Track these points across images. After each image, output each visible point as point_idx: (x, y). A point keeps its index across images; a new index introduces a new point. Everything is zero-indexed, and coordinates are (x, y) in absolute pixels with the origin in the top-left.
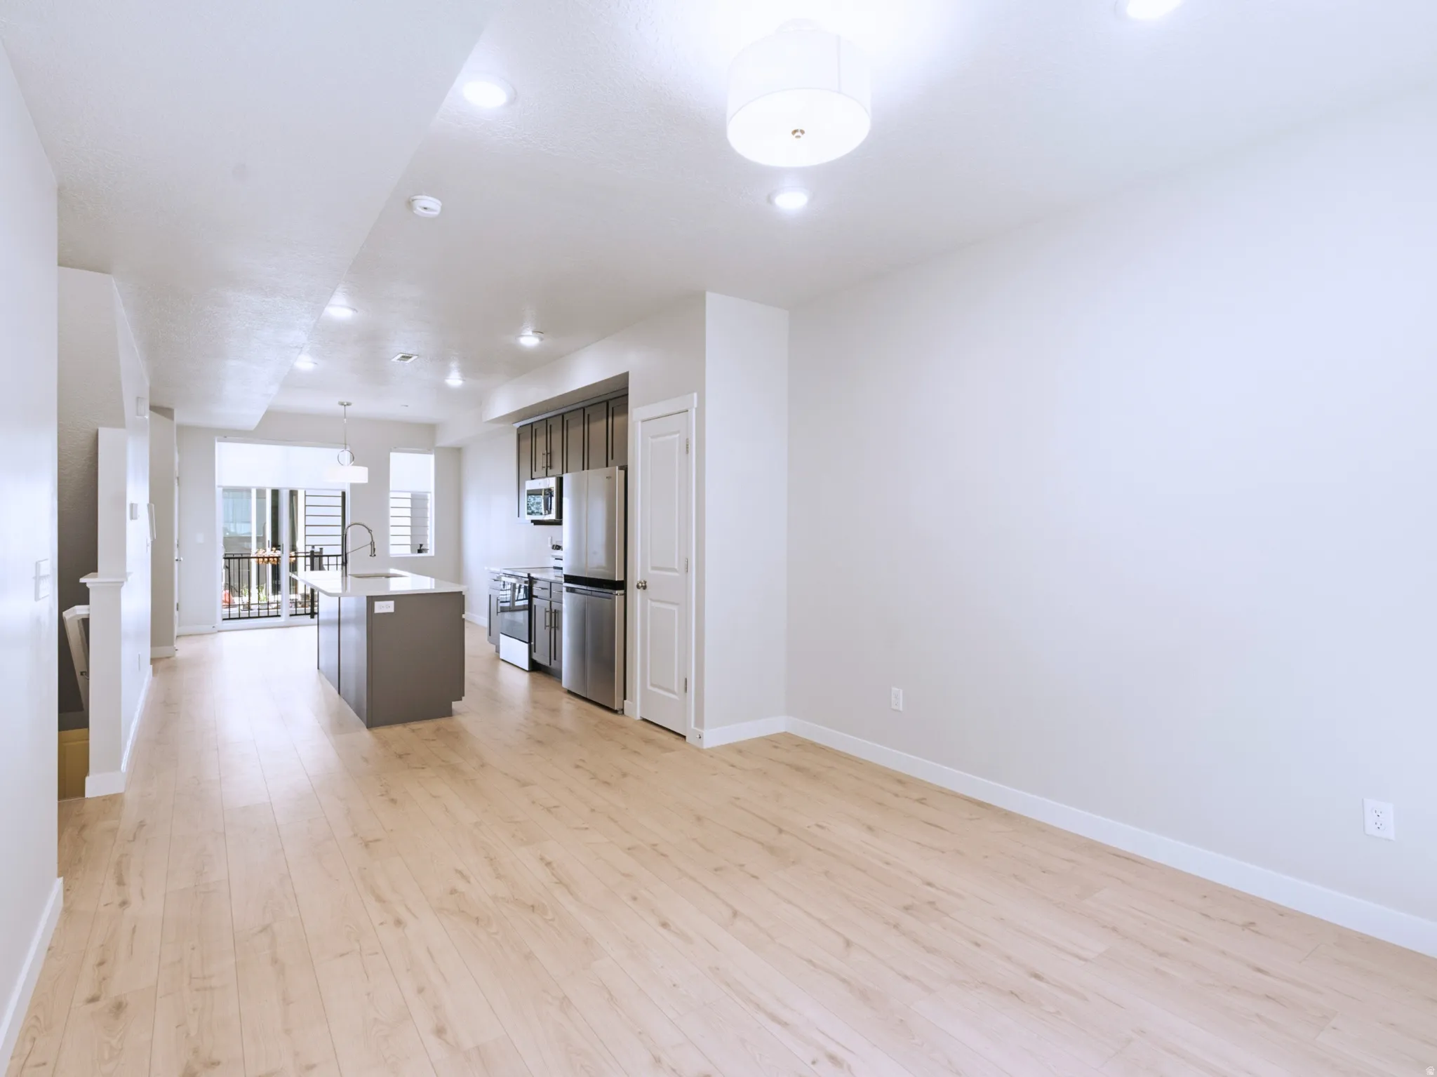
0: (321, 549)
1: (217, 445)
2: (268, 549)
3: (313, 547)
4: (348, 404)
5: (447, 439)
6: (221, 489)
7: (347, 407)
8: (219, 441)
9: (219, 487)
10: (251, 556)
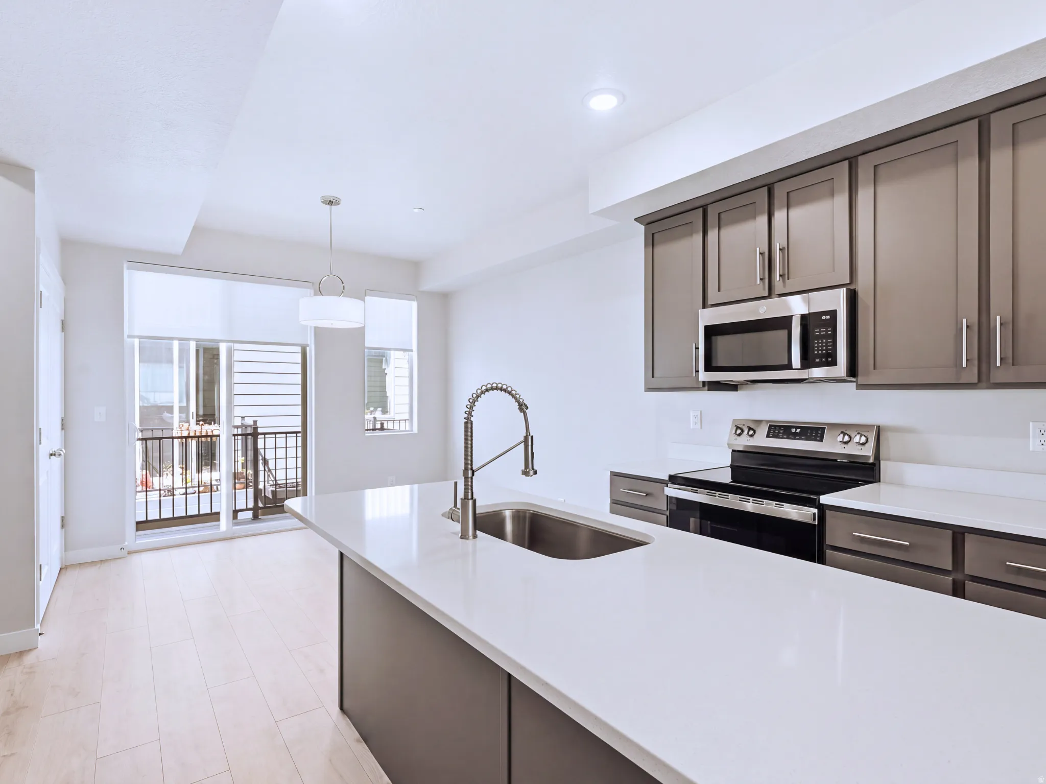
0: (255, 422)
1: (126, 273)
2: (193, 421)
3: (243, 418)
5: (433, 283)
8: (129, 268)
9: (130, 334)
10: (173, 435)
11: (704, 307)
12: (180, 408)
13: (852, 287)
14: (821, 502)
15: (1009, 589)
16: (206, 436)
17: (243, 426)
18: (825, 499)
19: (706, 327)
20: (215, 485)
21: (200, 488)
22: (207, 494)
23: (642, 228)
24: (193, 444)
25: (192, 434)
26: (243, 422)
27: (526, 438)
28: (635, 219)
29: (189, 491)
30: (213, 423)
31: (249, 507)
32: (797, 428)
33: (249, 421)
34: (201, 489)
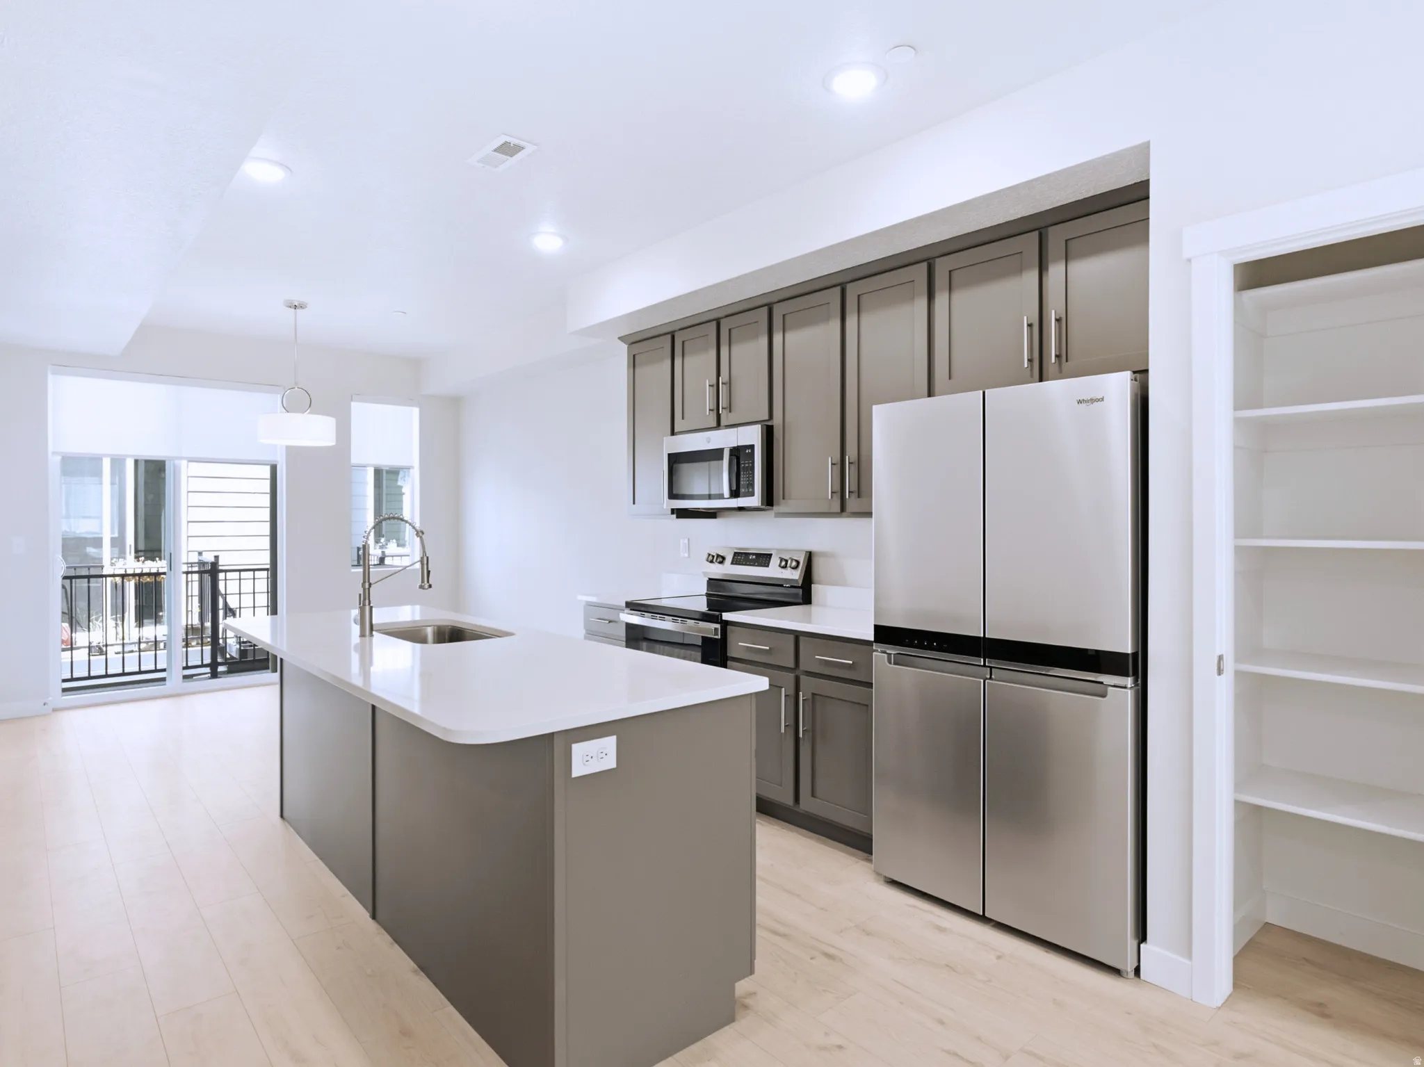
0: (217, 557)
1: (51, 378)
2: (131, 556)
3: (200, 554)
4: (302, 306)
6: (59, 458)
7: (299, 311)
8: (53, 374)
9: (54, 453)
10: (104, 573)
11: (673, 433)
12: (113, 539)
13: (769, 423)
14: (724, 618)
15: (829, 680)
16: (149, 574)
17: (202, 563)
18: (727, 616)
19: (669, 455)
20: (162, 641)
21: (141, 644)
22: (148, 652)
23: (625, 347)
24: (131, 586)
25: (130, 572)
26: (201, 558)
27: (422, 558)
28: (619, 338)
29: (127, 648)
30: (157, 559)
31: (205, 662)
32: (753, 554)
33: (209, 558)
34: (143, 646)
